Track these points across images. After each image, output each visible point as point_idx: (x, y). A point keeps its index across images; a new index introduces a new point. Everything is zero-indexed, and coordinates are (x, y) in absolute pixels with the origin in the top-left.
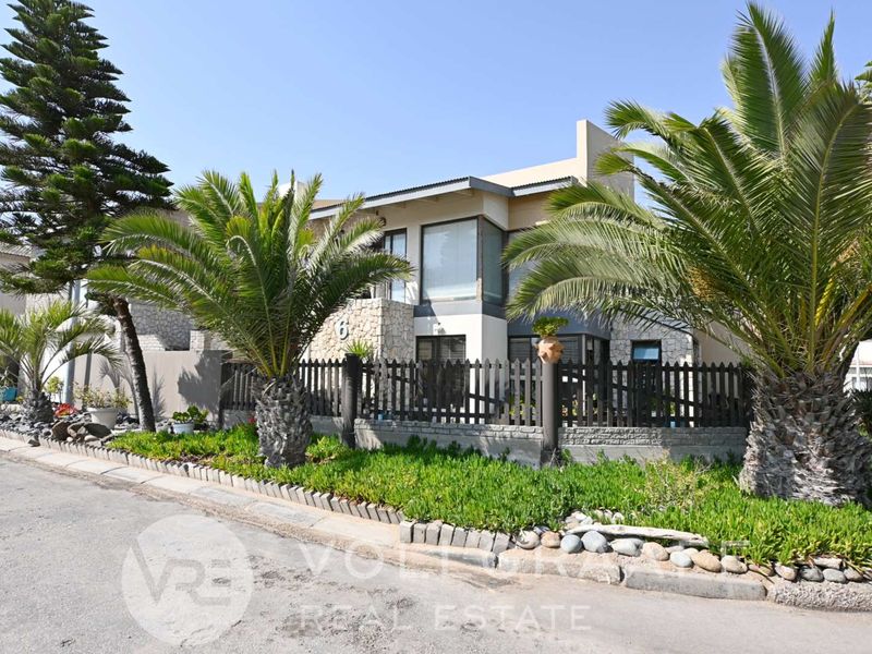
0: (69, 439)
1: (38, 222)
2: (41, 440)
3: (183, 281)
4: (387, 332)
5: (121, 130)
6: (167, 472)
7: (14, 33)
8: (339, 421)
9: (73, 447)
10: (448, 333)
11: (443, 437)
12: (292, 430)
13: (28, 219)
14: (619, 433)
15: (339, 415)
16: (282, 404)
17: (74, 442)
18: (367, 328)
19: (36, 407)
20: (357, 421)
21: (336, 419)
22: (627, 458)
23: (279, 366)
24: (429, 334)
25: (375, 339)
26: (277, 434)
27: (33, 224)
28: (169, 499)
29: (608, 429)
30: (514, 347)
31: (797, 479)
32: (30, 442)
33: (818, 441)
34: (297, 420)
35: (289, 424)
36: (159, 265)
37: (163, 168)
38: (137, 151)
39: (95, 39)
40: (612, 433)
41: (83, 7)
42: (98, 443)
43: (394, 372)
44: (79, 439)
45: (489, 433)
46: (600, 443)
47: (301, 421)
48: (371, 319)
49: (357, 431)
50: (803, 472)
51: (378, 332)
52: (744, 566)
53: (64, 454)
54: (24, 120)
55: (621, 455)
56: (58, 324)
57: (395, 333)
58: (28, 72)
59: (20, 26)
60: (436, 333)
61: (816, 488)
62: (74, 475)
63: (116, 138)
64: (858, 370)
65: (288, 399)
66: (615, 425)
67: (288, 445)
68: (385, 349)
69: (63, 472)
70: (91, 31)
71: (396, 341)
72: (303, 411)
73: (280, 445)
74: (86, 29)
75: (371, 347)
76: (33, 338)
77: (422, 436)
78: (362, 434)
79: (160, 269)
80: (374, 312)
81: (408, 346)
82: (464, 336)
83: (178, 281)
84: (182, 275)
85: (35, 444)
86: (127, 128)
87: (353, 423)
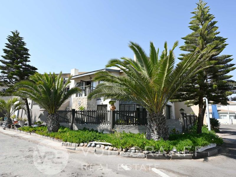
0: (11, 128)
1: (9, 81)
2: (6, 128)
3: (29, 94)
4: (89, 104)
5: (28, 61)
6: (27, 134)
7: (7, 44)
8: (70, 124)
9: (11, 129)
10: (104, 104)
11: (90, 128)
12: (54, 125)
13: (7, 81)
14: (128, 127)
15: (70, 123)
16: (52, 120)
17: (12, 128)
18: (84, 103)
19: (8, 121)
20: (73, 124)
21: (69, 124)
22: (130, 132)
23: (52, 111)
24: (100, 104)
25: (86, 106)
26: (50, 126)
27: (7, 82)
28: (24, 139)
29: (126, 126)
30: (121, 107)
31: (152, 135)
32: (3, 129)
33: (155, 127)
34: (55, 123)
35: (53, 124)
36: (24, 91)
37: (36, 69)
38: (31, 66)
39: (24, 44)
40: (126, 127)
41: (22, 38)
42: (17, 129)
43: (82, 113)
44: (13, 128)
45: (99, 127)
46: (124, 129)
47: (56, 124)
48: (85, 101)
49: (73, 127)
50: (153, 134)
51: (86, 104)
52: (117, 149)
53: (10, 131)
54: (8, 61)
55: (128, 132)
56: (14, 103)
57: (91, 104)
58: (9, 51)
59: (8, 43)
60: (101, 104)
61: (155, 137)
62: (8, 135)
63: (27, 63)
64: (228, 113)
65: (53, 118)
66: (127, 125)
67: (53, 129)
68: (88, 108)
69: (7, 134)
70: (23, 42)
71: (91, 106)
72: (57, 121)
73: (51, 128)
74: (22, 42)
75: (85, 107)
76: (8, 106)
77: (86, 127)
78: (74, 127)
79: (24, 92)
80: (86, 99)
81: (95, 107)
82: (107, 105)
83: (28, 94)
84: (29, 93)
85: (5, 129)
86: (29, 61)
87: (73, 125)
